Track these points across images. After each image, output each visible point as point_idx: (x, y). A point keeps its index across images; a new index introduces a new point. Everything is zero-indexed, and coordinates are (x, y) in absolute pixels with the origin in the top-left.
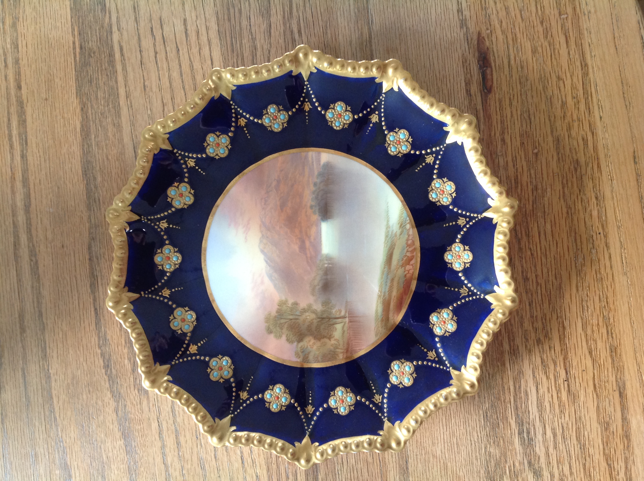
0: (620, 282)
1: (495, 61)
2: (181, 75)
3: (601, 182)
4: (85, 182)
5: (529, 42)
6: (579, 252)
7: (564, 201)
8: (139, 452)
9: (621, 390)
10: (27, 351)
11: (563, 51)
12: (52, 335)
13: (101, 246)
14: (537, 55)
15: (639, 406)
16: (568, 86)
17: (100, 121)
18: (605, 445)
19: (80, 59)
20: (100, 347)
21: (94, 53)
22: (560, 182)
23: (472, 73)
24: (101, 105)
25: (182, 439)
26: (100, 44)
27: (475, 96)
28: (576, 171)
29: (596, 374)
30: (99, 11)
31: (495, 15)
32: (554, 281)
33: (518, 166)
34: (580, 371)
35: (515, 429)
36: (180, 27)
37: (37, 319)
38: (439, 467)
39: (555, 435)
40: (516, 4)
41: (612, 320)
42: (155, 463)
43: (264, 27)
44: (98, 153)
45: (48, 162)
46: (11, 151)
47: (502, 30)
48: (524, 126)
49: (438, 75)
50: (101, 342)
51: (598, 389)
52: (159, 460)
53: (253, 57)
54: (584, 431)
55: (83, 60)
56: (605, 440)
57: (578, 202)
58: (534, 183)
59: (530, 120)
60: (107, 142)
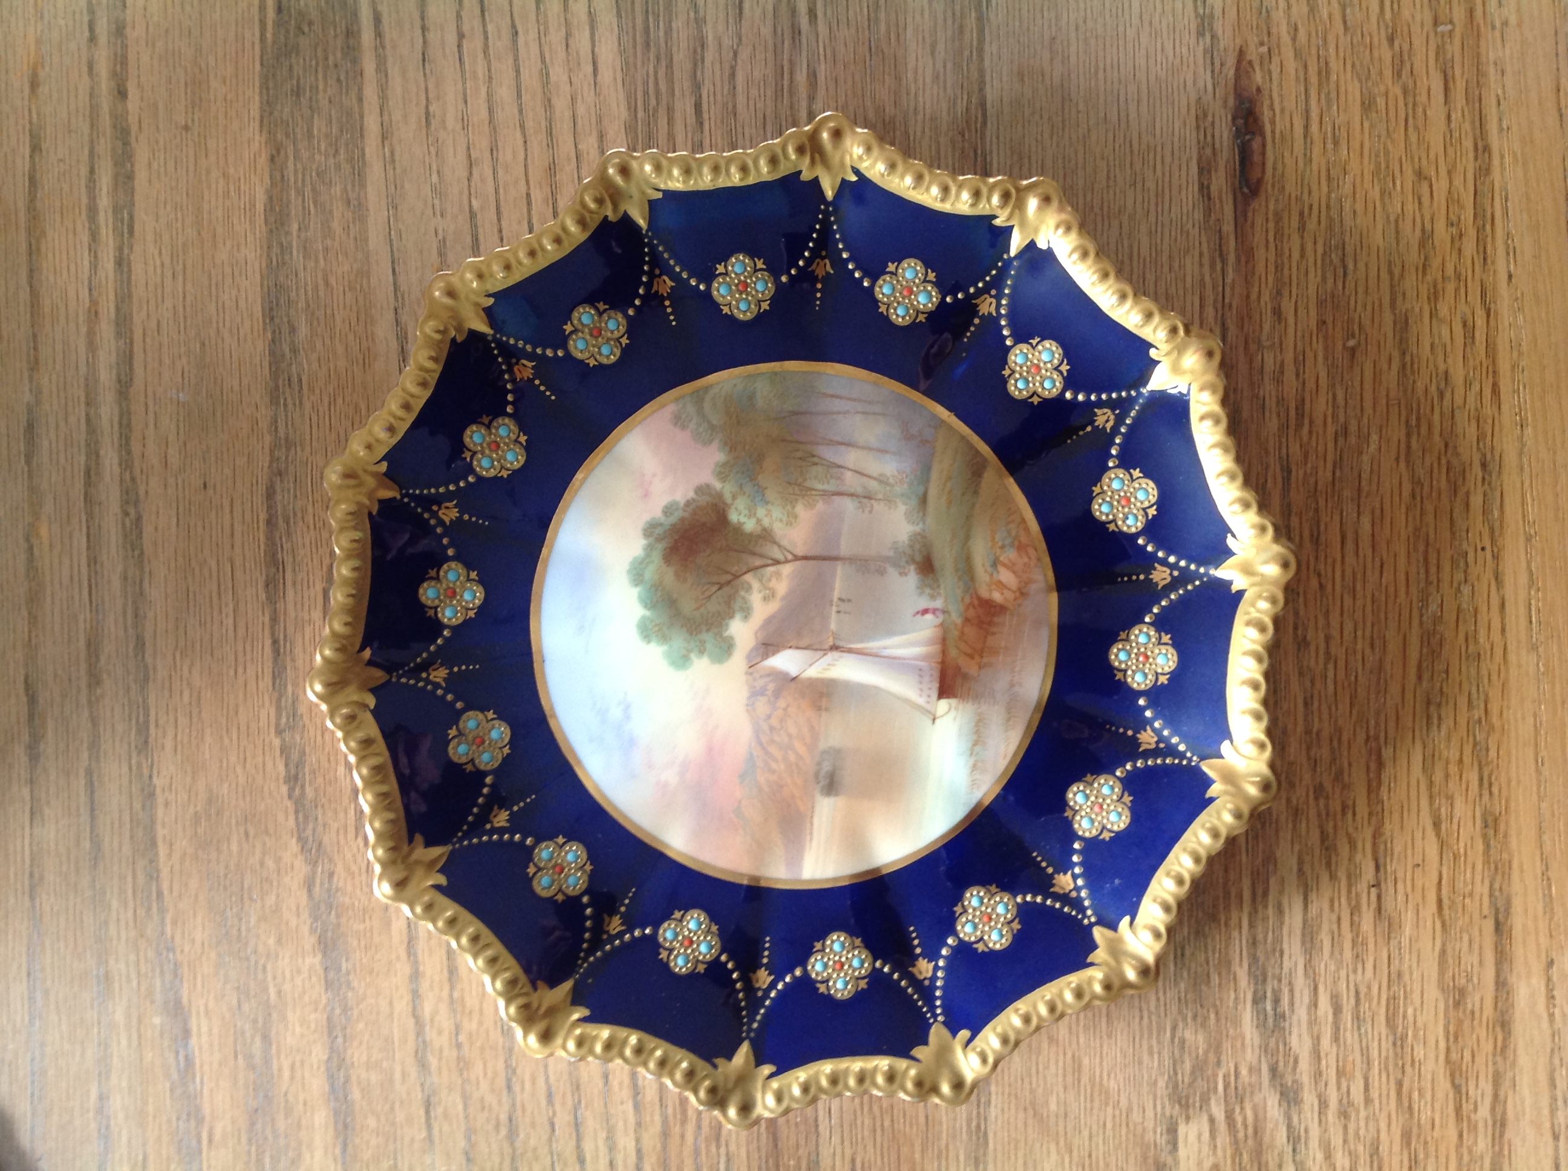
0: (1519, 666)
1: (1273, 123)
2: (519, 95)
3: (1497, 428)
4: (269, 335)
5: (1357, 81)
6: (1432, 589)
7: (1408, 466)
8: (355, 984)
9: (1501, 917)
10: (102, 729)
11: (1437, 111)
12: (166, 693)
13: (298, 492)
14: (1374, 115)
15: (1539, 956)
16: (1441, 195)
17: (314, 190)
18: (1452, 1040)
19: (274, 34)
20: (279, 732)
21: (311, 24)
22: (1403, 418)
23: (1217, 146)
24: (319, 151)
27: (1221, 201)
28: (1442, 398)
29: (1445, 876)
31: (1281, 10)
32: (1368, 651)
33: (1307, 375)
34: (1410, 868)
35: (1247, 990)
37: (131, 654)
38: (1061, 1064)
39: (1337, 1010)
41: (1493, 754)
42: (392, 1013)
44: (305, 268)
45: (180, 279)
46: (93, 245)
47: (1296, 50)
48: (1330, 280)
49: (1136, 142)
50: (284, 720)
51: (1446, 911)
52: (402, 1005)
53: (695, 65)
54: (1405, 1005)
55: (282, 38)
56: (1452, 1029)
57: (1440, 472)
58: (1342, 419)
59: (1345, 267)
60: (329, 242)
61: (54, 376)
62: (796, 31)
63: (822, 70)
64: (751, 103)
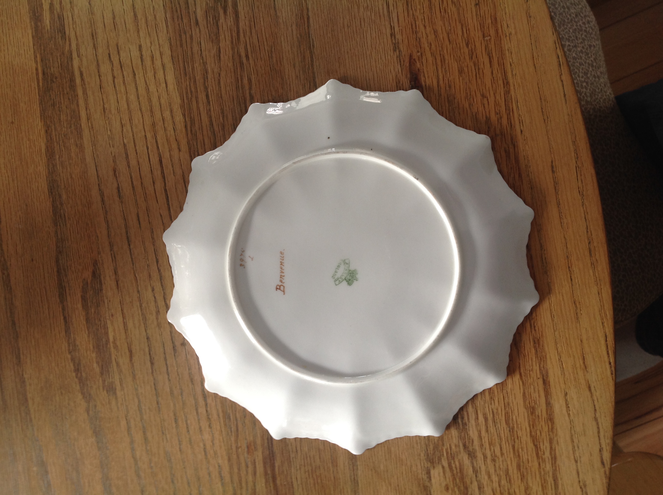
2: (138, 98)
4: (51, 199)
5: (455, 62)
8: (109, 447)
9: (545, 378)
11: (487, 71)
13: (68, 259)
14: (464, 75)
15: (561, 392)
17: (63, 142)
18: (531, 427)
19: (42, 84)
20: (70, 353)
21: (56, 78)
24: (64, 127)
26: (61, 69)
29: (521, 364)
31: (424, 38)
36: (135, 53)
39: (486, 419)
40: (443, 28)
42: (124, 458)
43: (214, 51)
44: (63, 172)
47: (431, 53)
50: (71, 348)
51: (523, 378)
52: (128, 454)
53: (205, 80)
54: (512, 415)
55: (46, 85)
56: (531, 423)
60: (71, 161)
62: (241, 64)
63: (253, 78)
64: (227, 92)
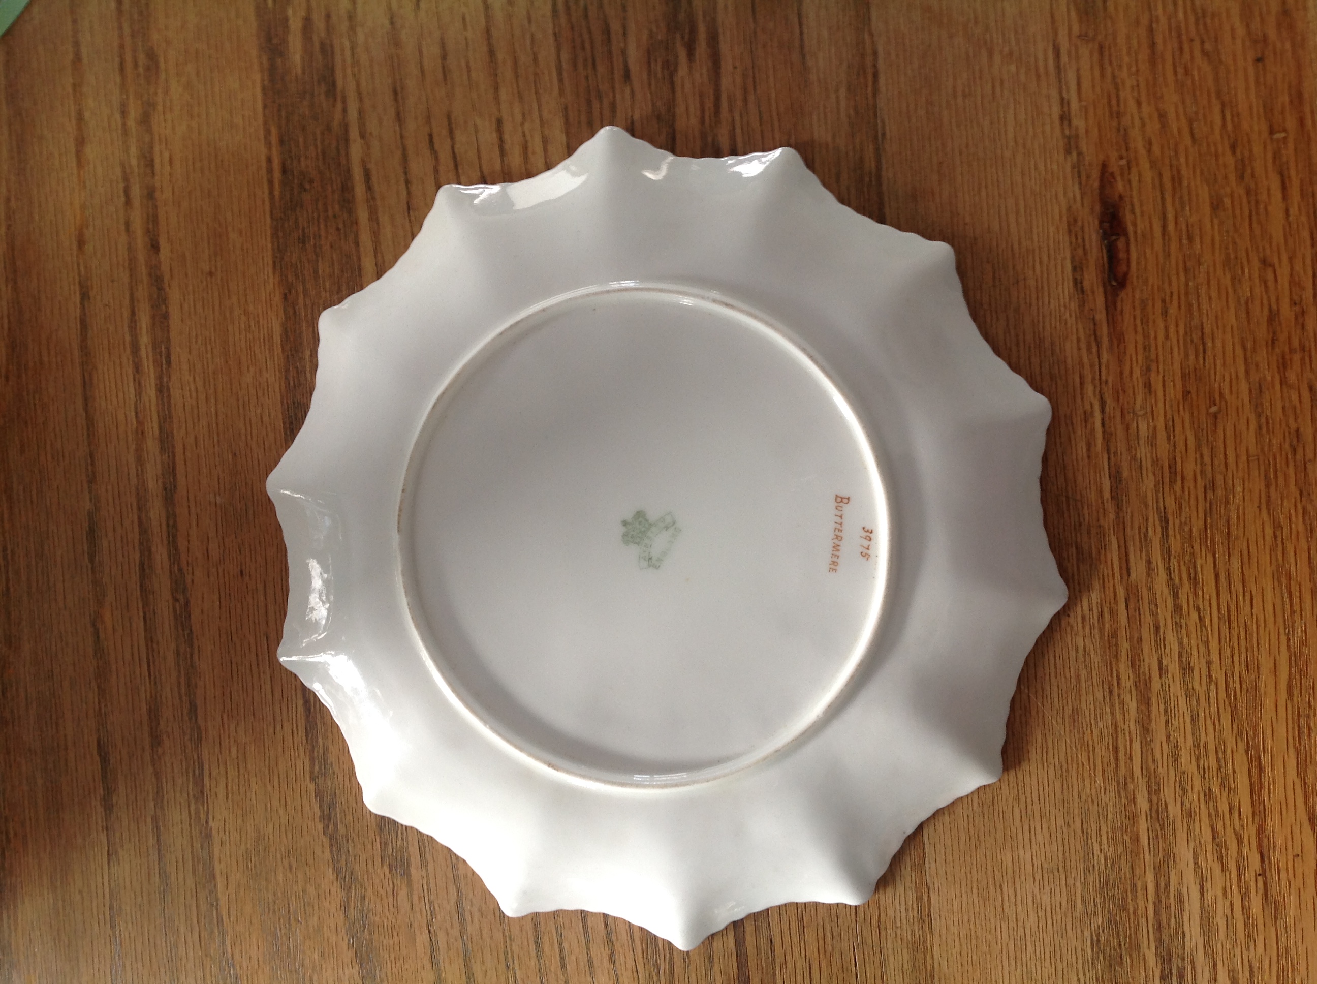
1: (1135, 225)
6: (1297, 617)
7: (1269, 513)
10: (164, 780)
12: (217, 750)
16: (1284, 280)
22: (1263, 474)
23: (1088, 246)
25: (477, 969)
27: (1093, 292)
28: (1295, 454)
30: (322, 97)
32: (1244, 674)
33: (1177, 438)
34: (1290, 858)
35: (1155, 969)
37: (186, 718)
45: (213, 401)
46: (137, 376)
48: (1192, 357)
49: (1016, 246)
57: (1296, 516)
58: (1209, 475)
59: (1204, 344)
61: (109, 488)
